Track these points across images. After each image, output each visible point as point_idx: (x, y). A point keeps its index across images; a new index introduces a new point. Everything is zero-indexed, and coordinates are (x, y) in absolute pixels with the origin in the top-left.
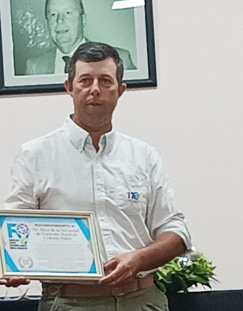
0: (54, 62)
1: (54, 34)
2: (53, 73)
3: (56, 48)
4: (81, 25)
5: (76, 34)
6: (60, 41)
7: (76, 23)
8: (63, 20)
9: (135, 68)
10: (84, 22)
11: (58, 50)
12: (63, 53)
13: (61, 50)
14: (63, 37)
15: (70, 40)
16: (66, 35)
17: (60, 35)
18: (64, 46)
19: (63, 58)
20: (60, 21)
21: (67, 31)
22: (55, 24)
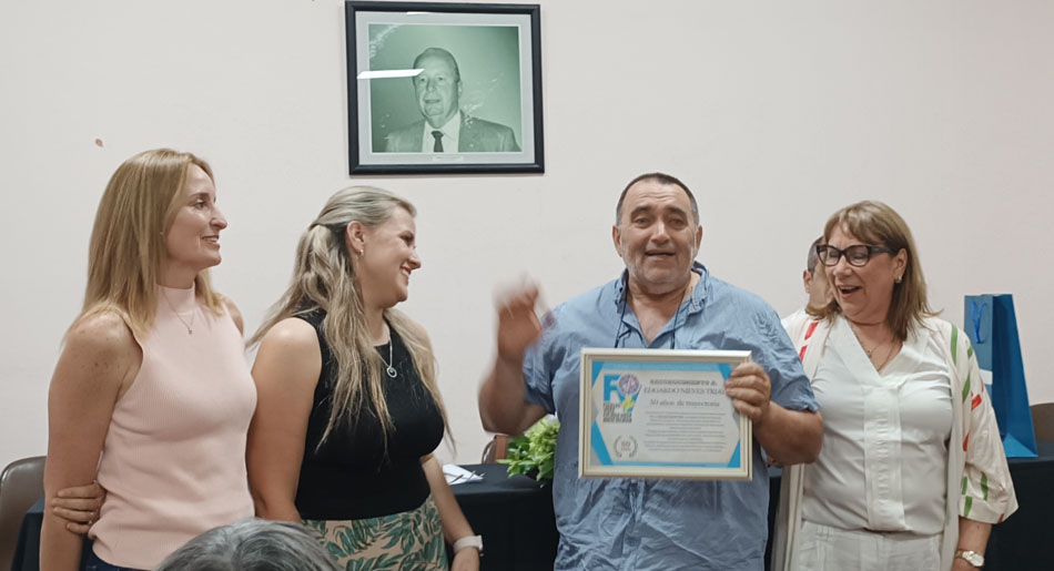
0: (422, 138)
1: (422, 103)
2: (420, 151)
3: (424, 121)
4: (456, 96)
5: (449, 104)
6: (430, 113)
7: (450, 92)
8: (434, 87)
9: (519, 150)
10: (460, 90)
11: (427, 124)
12: (434, 127)
13: (431, 123)
14: (434, 108)
15: (442, 112)
16: (438, 106)
17: (429, 106)
18: (435, 119)
19: (434, 133)
20: (430, 89)
21: (438, 101)
22: (425, 91)
